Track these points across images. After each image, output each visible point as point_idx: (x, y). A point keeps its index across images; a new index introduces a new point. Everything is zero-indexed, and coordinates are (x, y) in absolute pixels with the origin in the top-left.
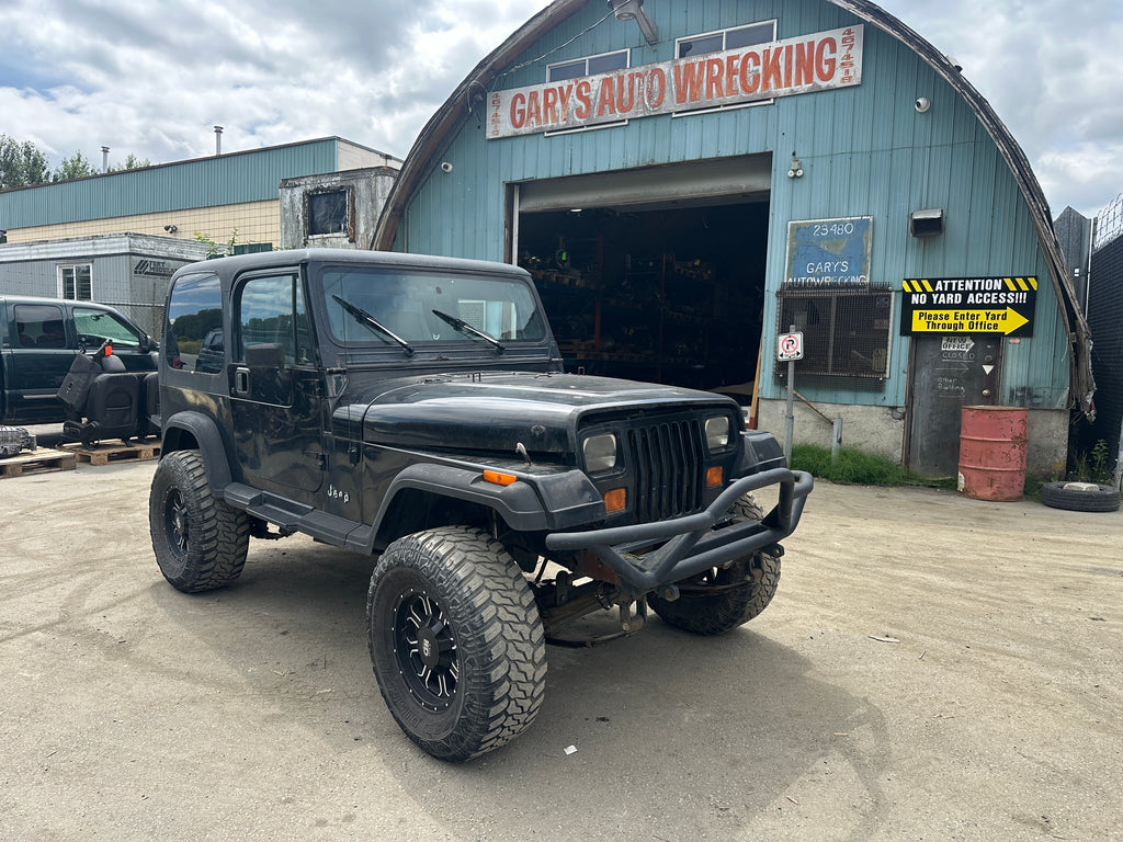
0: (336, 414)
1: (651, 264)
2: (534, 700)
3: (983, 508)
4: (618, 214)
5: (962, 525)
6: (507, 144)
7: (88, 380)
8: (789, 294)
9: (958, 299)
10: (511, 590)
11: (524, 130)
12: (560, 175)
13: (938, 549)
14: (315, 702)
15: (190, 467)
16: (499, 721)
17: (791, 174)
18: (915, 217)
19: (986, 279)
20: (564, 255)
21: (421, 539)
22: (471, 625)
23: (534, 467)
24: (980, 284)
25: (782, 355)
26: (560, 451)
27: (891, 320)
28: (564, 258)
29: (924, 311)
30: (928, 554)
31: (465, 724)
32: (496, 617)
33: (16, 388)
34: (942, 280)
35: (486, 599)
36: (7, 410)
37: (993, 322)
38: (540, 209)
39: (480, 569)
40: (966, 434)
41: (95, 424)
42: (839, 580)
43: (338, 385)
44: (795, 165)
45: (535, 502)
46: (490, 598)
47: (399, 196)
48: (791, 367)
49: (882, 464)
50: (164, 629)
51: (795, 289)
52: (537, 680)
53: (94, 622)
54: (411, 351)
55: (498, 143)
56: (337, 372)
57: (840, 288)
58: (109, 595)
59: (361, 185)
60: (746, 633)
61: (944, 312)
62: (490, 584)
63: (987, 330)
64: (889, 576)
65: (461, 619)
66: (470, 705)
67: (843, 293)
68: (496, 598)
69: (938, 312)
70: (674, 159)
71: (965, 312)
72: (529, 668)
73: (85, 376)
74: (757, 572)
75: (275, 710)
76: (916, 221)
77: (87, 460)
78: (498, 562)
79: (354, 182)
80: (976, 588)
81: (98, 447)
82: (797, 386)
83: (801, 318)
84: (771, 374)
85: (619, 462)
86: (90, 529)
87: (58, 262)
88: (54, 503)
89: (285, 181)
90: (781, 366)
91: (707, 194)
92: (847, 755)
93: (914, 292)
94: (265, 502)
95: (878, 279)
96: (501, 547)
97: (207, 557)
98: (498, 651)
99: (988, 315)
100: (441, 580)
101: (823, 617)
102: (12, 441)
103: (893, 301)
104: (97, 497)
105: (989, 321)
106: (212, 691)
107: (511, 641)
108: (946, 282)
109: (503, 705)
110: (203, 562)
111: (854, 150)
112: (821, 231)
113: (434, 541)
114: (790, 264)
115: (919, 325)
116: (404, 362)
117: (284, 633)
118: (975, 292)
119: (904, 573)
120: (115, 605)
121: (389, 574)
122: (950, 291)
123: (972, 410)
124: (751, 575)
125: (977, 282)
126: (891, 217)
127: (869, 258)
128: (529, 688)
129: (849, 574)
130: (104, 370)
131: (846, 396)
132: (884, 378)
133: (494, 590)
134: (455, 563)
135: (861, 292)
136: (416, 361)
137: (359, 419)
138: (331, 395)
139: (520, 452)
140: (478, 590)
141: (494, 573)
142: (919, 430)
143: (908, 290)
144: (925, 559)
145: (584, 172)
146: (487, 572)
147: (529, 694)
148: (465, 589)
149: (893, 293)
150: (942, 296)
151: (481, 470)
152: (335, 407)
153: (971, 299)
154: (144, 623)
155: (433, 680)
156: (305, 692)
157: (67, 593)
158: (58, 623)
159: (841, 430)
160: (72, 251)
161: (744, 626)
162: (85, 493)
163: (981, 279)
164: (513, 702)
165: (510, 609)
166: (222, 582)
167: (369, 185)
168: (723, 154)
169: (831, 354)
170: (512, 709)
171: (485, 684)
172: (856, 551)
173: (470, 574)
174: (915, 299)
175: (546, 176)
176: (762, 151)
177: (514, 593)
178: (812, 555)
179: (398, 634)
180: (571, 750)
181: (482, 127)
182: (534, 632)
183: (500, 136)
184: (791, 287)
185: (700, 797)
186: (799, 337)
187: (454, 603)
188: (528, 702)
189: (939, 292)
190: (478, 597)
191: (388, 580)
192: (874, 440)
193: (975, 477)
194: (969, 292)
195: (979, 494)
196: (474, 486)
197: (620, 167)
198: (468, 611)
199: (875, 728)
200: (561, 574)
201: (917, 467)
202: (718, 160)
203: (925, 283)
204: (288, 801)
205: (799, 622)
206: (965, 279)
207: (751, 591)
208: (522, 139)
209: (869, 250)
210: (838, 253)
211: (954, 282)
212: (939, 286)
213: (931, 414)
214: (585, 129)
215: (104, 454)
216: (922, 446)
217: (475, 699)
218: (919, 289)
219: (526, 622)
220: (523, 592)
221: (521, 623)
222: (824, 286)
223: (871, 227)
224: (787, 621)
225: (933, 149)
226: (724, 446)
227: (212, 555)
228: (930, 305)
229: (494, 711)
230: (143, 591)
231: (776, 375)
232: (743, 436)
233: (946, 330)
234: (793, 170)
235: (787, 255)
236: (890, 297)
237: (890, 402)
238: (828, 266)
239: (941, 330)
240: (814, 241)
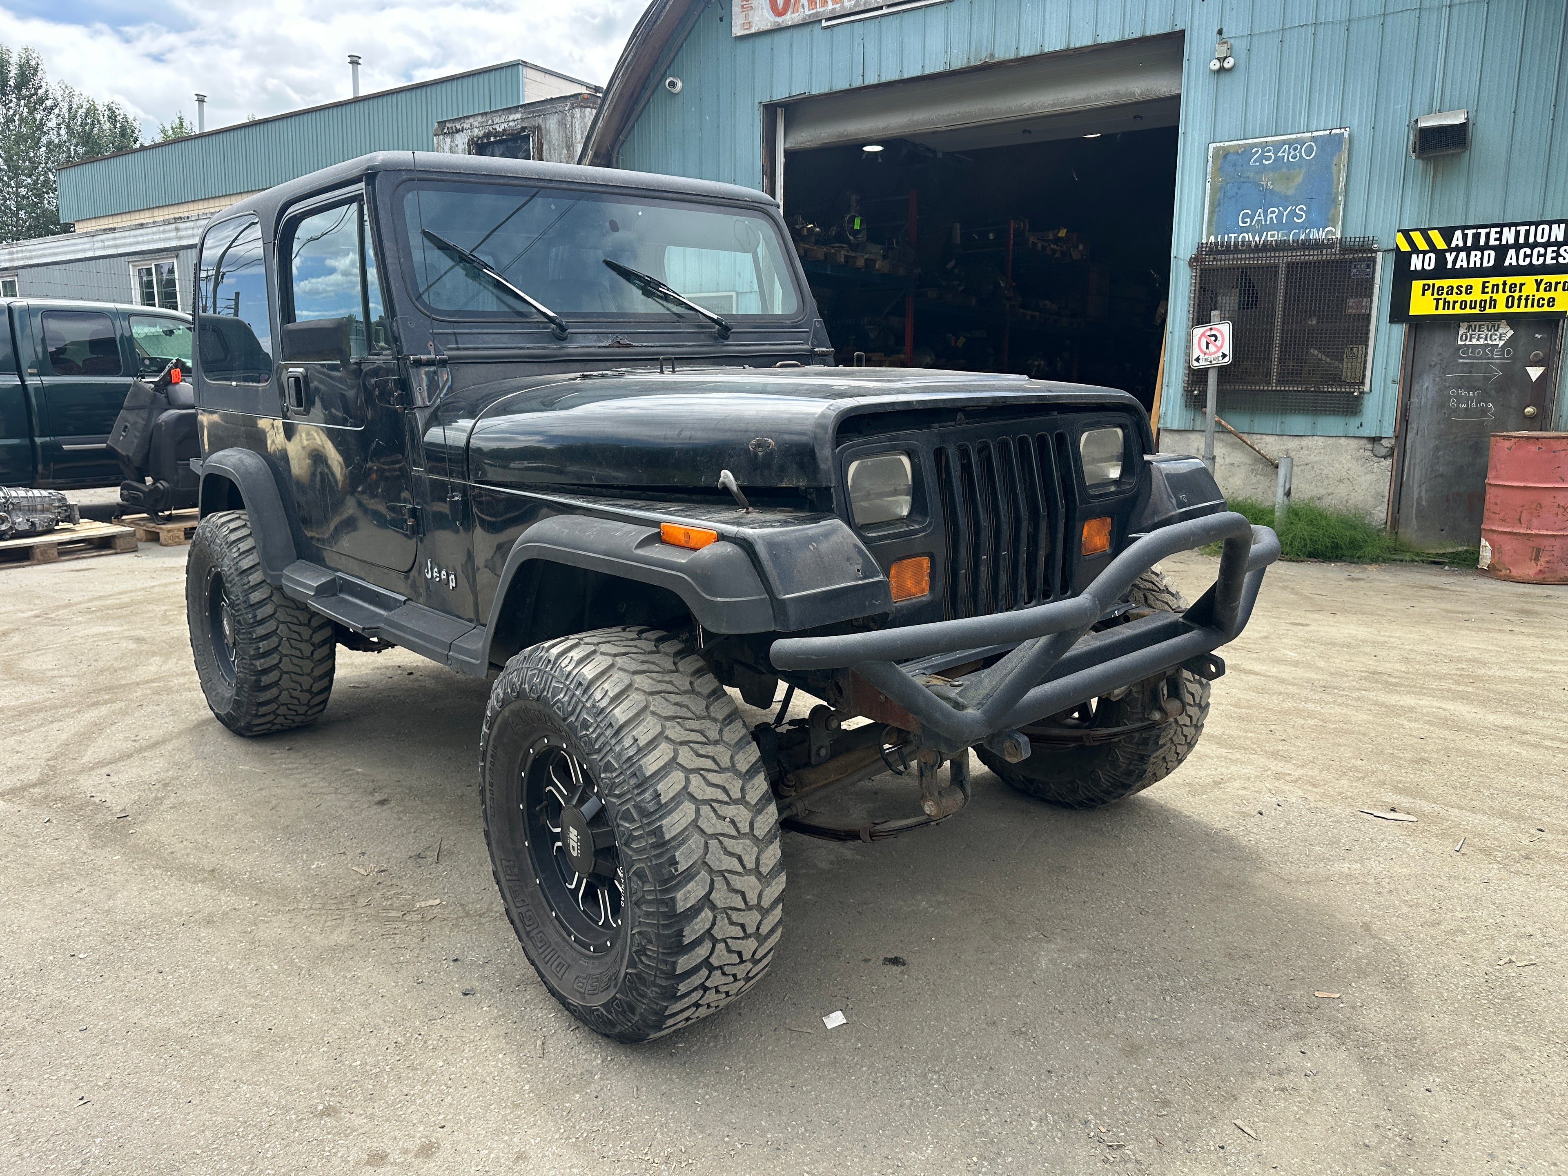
0: (427, 439)
1: (991, 236)
2: (761, 939)
3: (1523, 595)
4: (940, 155)
5: (1495, 621)
6: (766, 41)
7: (148, 420)
8: (1209, 261)
9: (1489, 259)
10: (716, 743)
11: (790, 18)
12: (848, 87)
13: (1459, 660)
14: (410, 923)
15: (233, 537)
16: (696, 980)
17: (1215, 65)
18: (1423, 124)
19: (1537, 224)
20: (857, 222)
21: (555, 651)
22: (638, 807)
23: (755, 515)
24: (1527, 233)
25: (1198, 360)
26: (802, 484)
27: (1375, 298)
28: (857, 226)
29: (1431, 282)
30: (1444, 669)
31: (634, 983)
32: (685, 793)
33: (54, 436)
34: (1463, 228)
35: (666, 759)
36: (40, 468)
37: (1547, 295)
38: (816, 144)
39: (658, 705)
40: (1497, 477)
41: (162, 485)
42: (1299, 712)
43: (433, 387)
44: (1222, 51)
45: (750, 579)
46: (674, 759)
47: (603, 135)
48: (1212, 379)
49: (1355, 528)
50: (195, 795)
51: (1219, 253)
52: (766, 903)
53: (88, 783)
54: (562, 328)
55: (751, 41)
56: (430, 363)
57: (1293, 249)
58: (126, 739)
59: (552, 124)
60: (1145, 806)
61: (1464, 282)
62: (675, 732)
63: (1536, 309)
64: (1382, 705)
65: (619, 796)
66: (642, 951)
67: (1298, 257)
68: (686, 757)
69: (1455, 282)
70: (1026, 51)
71: (1499, 280)
72: (749, 884)
73: (144, 414)
74: (1172, 706)
75: (340, 937)
76: (1422, 130)
77: (154, 538)
78: (693, 691)
79: (540, 121)
80: (1536, 725)
81: (170, 519)
82: (1221, 409)
83: (1230, 300)
84: (1180, 390)
85: (919, 505)
86: (130, 638)
87: (132, 258)
88: (90, 600)
89: (442, 124)
90: (1197, 377)
91: (1080, 107)
92: (1342, 1038)
93: (1415, 250)
94: (341, 591)
95: (1355, 232)
96: (701, 663)
97: (265, 680)
98: (687, 857)
99: (1538, 284)
100: (585, 725)
101: (1278, 776)
102: (43, 511)
103: (1378, 267)
104: (156, 589)
105: (1541, 294)
106: (244, 903)
107: (715, 836)
108: (1470, 233)
109: (703, 951)
110: (258, 688)
111: (1322, 19)
112: (1263, 157)
113: (576, 654)
114: (1211, 213)
115: (1421, 304)
116: (552, 348)
117: (382, 803)
118: (1517, 246)
119: (1409, 701)
120: (130, 756)
121: (506, 712)
122: (1476, 246)
123: (1508, 438)
124: (1161, 709)
125: (1522, 229)
126: (1380, 125)
127: (1341, 198)
128: (751, 919)
129: (1314, 702)
130: (171, 404)
131: (1298, 423)
132: (1362, 393)
133: (682, 743)
134: (611, 694)
135: (1326, 255)
136: (574, 347)
137: (462, 443)
138: (419, 403)
139: (726, 489)
140: (653, 744)
141: (682, 712)
142: (1416, 475)
143: (1405, 247)
144: (1441, 677)
145: (884, 79)
146: (671, 711)
147: (751, 930)
148: (627, 742)
149: (1380, 255)
150: (1463, 255)
151: (656, 524)
152: (427, 427)
153: (1511, 258)
154: (166, 785)
155: (591, 895)
156: (397, 903)
157: (64, 736)
158: (34, 785)
159: (1289, 477)
160: (148, 242)
161: (1144, 793)
162: (140, 586)
163: (1530, 224)
164: (721, 946)
165: (713, 777)
166: (298, 719)
167: (562, 124)
168: (1104, 39)
169: (1276, 355)
170: (721, 956)
171: (665, 915)
172: (1322, 664)
173: (638, 714)
174: (1416, 263)
175: (825, 89)
176: (1167, 30)
177: (720, 748)
178: (1251, 672)
179: (531, 815)
180: (835, 1020)
181: (726, 19)
182: (760, 818)
183: (753, 31)
184: (1213, 250)
185: (1069, 1118)
186: (1225, 330)
187: (608, 767)
188: (752, 943)
189: (1458, 250)
190: (651, 758)
191: (506, 724)
192: (1342, 491)
193: (1509, 546)
194: (1508, 247)
195: (1515, 572)
196: (640, 552)
197: (939, 68)
198: (633, 781)
199: (1389, 984)
200: (816, 710)
201: (1410, 533)
202: (1099, 51)
203: (1435, 236)
204: (329, 1111)
205: (1237, 784)
206: (1502, 226)
207: (1158, 737)
208: (786, 35)
209: (1342, 184)
210: (1291, 192)
211: (1483, 232)
212: (1457, 239)
213: (1437, 448)
214: (885, 11)
215: (179, 530)
216: (1420, 498)
217: (650, 942)
218: (1422, 245)
219: (742, 801)
220: (740, 745)
221: (736, 802)
222: (1266, 247)
223: (1345, 147)
224: (1216, 784)
225: (1456, 9)
226: (1115, 482)
227: (273, 676)
228: (1441, 271)
229: (684, 963)
230: (180, 734)
231: (1188, 392)
232: (1150, 462)
233: (1468, 311)
234: (1218, 59)
235: (1207, 199)
236: (1374, 260)
237: (1370, 431)
238: (1273, 214)
239: (1458, 311)
240: (1252, 175)
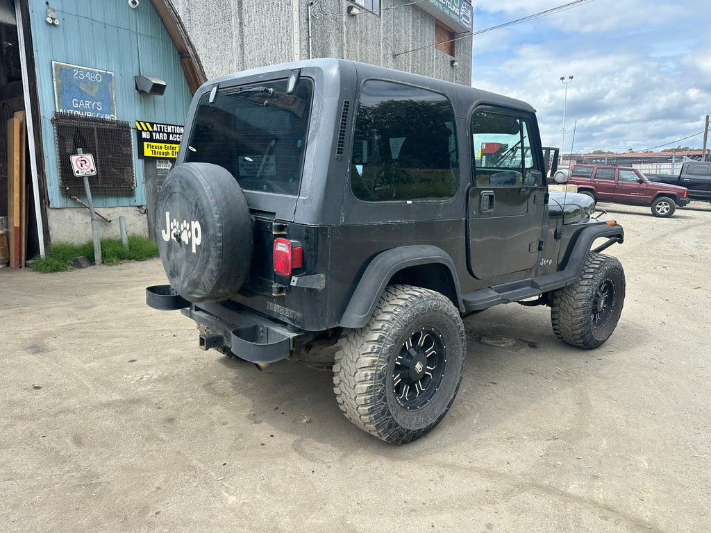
9: (163, 137)
17: (50, 20)
19: (176, 126)
25: (78, 172)
27: (133, 148)
29: (149, 143)
34: (157, 124)
44: (53, 15)
48: (86, 182)
51: (66, 118)
57: (99, 122)
61: (159, 145)
67: (101, 126)
69: (157, 144)
71: (169, 145)
76: (154, 84)
82: (80, 196)
84: (58, 187)
90: (67, 181)
93: (143, 130)
95: (122, 119)
103: (132, 135)
108: (159, 126)
111: (94, 18)
112: (78, 75)
114: (58, 97)
115: (148, 152)
122: (161, 131)
125: (172, 127)
127: (114, 103)
131: (112, 201)
132: (134, 187)
135: (112, 127)
143: (140, 128)
149: (132, 130)
150: (158, 134)
151: (605, 223)
153: (171, 138)
174: (144, 135)
184: (63, 116)
189: (156, 132)
194: (170, 133)
203: (148, 124)
206: (167, 125)
210: (93, 95)
211: (162, 126)
212: (155, 129)
218: (145, 129)
222: (86, 119)
223: (113, 80)
228: (152, 140)
233: (162, 156)
234: (51, 18)
235: (55, 89)
236: (130, 133)
237: (139, 204)
238: (88, 104)
239: (159, 156)
240: (75, 82)
